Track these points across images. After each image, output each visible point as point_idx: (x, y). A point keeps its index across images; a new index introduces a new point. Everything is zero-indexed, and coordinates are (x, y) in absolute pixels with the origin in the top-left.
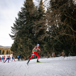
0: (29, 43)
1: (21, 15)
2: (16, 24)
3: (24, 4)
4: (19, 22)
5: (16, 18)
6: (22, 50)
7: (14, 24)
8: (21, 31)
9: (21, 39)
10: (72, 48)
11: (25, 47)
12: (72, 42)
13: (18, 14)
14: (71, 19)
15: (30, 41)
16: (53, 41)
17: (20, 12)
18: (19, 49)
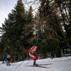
0: (18, 44)
1: (12, 16)
2: (5, 25)
3: (15, 7)
4: (9, 23)
5: (6, 19)
6: (8, 51)
7: (3, 24)
8: (10, 32)
9: (9, 40)
10: (57, 50)
11: (13, 48)
12: (57, 46)
13: (8, 16)
14: (56, 26)
15: (19, 42)
16: (41, 43)
17: (10, 13)
18: (5, 50)
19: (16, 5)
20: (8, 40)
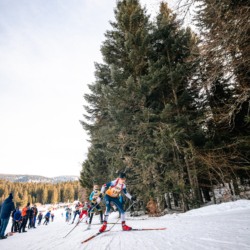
18: (114, 174)
19: (116, 12)
20: (121, 136)
